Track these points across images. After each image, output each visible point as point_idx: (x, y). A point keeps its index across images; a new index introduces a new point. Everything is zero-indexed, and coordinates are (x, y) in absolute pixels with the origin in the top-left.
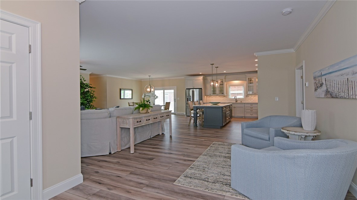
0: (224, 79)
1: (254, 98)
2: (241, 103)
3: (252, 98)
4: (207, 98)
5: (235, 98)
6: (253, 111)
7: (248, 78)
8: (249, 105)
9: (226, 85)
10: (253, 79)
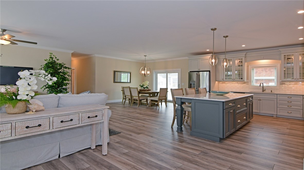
0: (243, 58)
1: (295, 86)
2: (271, 94)
3: (291, 86)
4: (220, 84)
5: (262, 85)
6: (292, 107)
7: (285, 56)
8: (286, 98)
9: (248, 66)
10: (293, 57)
